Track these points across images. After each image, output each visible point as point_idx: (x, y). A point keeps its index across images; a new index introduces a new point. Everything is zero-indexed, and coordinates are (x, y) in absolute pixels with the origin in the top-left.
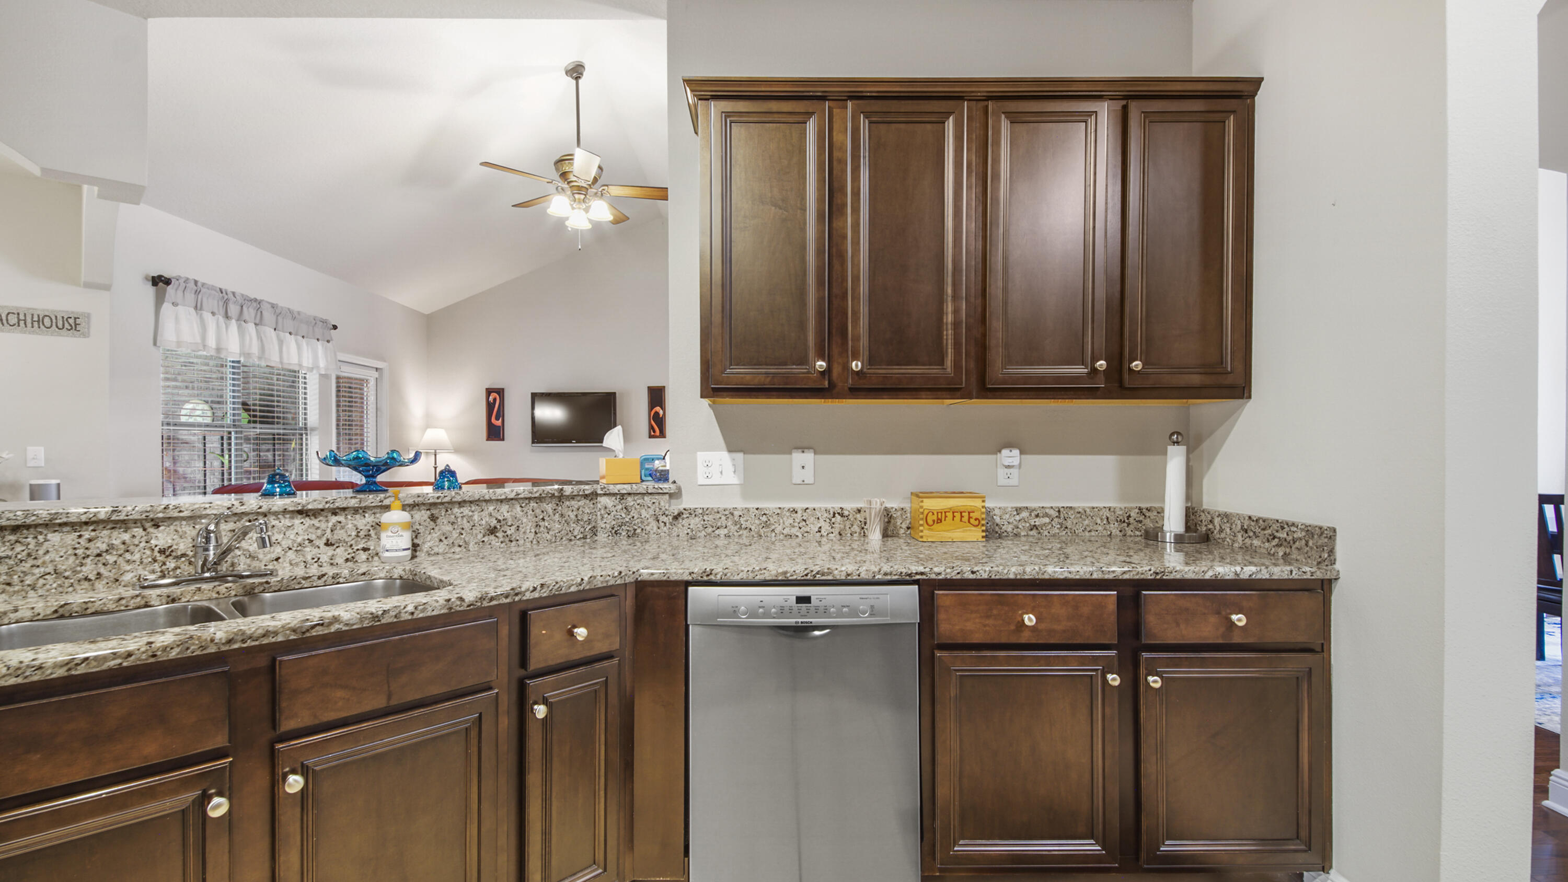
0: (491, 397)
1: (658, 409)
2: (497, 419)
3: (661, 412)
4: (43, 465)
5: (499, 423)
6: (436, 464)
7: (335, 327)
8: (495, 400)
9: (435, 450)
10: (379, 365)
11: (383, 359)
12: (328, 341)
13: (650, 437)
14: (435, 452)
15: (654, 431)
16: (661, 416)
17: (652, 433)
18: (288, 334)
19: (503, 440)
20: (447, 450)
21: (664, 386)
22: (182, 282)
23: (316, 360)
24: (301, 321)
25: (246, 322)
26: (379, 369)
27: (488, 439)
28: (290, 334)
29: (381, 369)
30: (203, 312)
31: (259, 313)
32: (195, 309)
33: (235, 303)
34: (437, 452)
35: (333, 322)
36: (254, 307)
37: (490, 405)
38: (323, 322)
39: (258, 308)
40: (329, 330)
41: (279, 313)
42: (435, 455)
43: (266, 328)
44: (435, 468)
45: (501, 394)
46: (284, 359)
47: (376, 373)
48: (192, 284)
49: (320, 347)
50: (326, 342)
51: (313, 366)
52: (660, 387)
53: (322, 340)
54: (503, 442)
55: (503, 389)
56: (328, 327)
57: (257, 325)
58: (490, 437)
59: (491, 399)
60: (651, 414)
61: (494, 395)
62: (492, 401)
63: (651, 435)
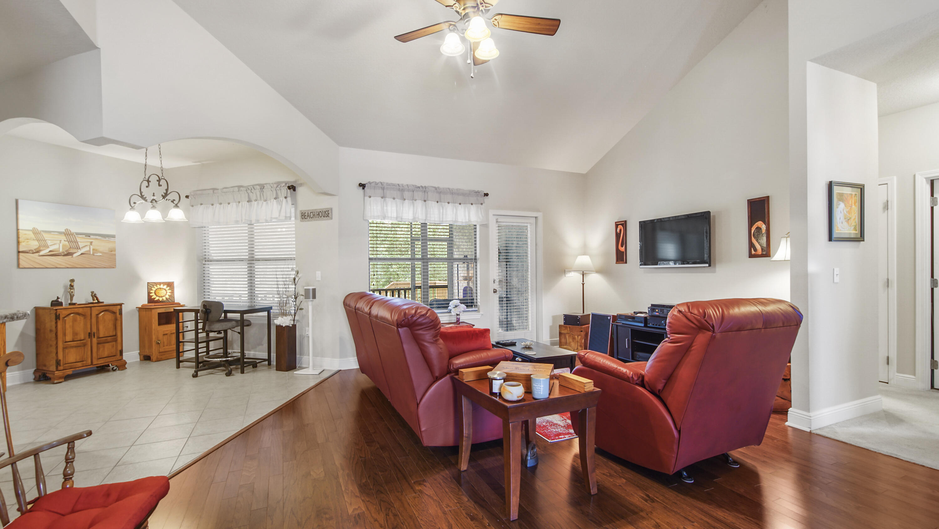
0: (618, 229)
1: (759, 223)
2: (622, 246)
3: (764, 228)
4: (320, 280)
5: (622, 249)
6: (583, 282)
7: (486, 195)
8: (620, 230)
9: (583, 272)
10: (535, 214)
11: (538, 210)
12: (482, 204)
14: (583, 273)
15: (755, 250)
16: (764, 232)
17: (753, 252)
18: (447, 203)
19: (626, 263)
20: (591, 271)
21: (768, 197)
22: (373, 184)
23: (469, 216)
24: (458, 194)
25: (416, 200)
26: (536, 217)
27: (617, 262)
28: (448, 203)
29: (537, 217)
30: (387, 199)
31: (426, 194)
32: (382, 198)
33: (409, 190)
34: (585, 273)
35: (484, 192)
36: (422, 191)
37: (618, 235)
38: (476, 193)
39: (425, 191)
40: (481, 197)
41: (441, 192)
42: (583, 275)
43: (430, 202)
44: (583, 284)
45: (624, 225)
46: (442, 219)
47: (533, 220)
48: (380, 185)
49: (473, 208)
50: (480, 205)
51: (467, 221)
52: (762, 199)
53: (476, 204)
54: (626, 264)
55: (626, 221)
56: (481, 195)
57: (425, 201)
58: (619, 261)
59: (618, 230)
60: (752, 229)
61: (620, 227)
62: (619, 232)
63: (752, 255)
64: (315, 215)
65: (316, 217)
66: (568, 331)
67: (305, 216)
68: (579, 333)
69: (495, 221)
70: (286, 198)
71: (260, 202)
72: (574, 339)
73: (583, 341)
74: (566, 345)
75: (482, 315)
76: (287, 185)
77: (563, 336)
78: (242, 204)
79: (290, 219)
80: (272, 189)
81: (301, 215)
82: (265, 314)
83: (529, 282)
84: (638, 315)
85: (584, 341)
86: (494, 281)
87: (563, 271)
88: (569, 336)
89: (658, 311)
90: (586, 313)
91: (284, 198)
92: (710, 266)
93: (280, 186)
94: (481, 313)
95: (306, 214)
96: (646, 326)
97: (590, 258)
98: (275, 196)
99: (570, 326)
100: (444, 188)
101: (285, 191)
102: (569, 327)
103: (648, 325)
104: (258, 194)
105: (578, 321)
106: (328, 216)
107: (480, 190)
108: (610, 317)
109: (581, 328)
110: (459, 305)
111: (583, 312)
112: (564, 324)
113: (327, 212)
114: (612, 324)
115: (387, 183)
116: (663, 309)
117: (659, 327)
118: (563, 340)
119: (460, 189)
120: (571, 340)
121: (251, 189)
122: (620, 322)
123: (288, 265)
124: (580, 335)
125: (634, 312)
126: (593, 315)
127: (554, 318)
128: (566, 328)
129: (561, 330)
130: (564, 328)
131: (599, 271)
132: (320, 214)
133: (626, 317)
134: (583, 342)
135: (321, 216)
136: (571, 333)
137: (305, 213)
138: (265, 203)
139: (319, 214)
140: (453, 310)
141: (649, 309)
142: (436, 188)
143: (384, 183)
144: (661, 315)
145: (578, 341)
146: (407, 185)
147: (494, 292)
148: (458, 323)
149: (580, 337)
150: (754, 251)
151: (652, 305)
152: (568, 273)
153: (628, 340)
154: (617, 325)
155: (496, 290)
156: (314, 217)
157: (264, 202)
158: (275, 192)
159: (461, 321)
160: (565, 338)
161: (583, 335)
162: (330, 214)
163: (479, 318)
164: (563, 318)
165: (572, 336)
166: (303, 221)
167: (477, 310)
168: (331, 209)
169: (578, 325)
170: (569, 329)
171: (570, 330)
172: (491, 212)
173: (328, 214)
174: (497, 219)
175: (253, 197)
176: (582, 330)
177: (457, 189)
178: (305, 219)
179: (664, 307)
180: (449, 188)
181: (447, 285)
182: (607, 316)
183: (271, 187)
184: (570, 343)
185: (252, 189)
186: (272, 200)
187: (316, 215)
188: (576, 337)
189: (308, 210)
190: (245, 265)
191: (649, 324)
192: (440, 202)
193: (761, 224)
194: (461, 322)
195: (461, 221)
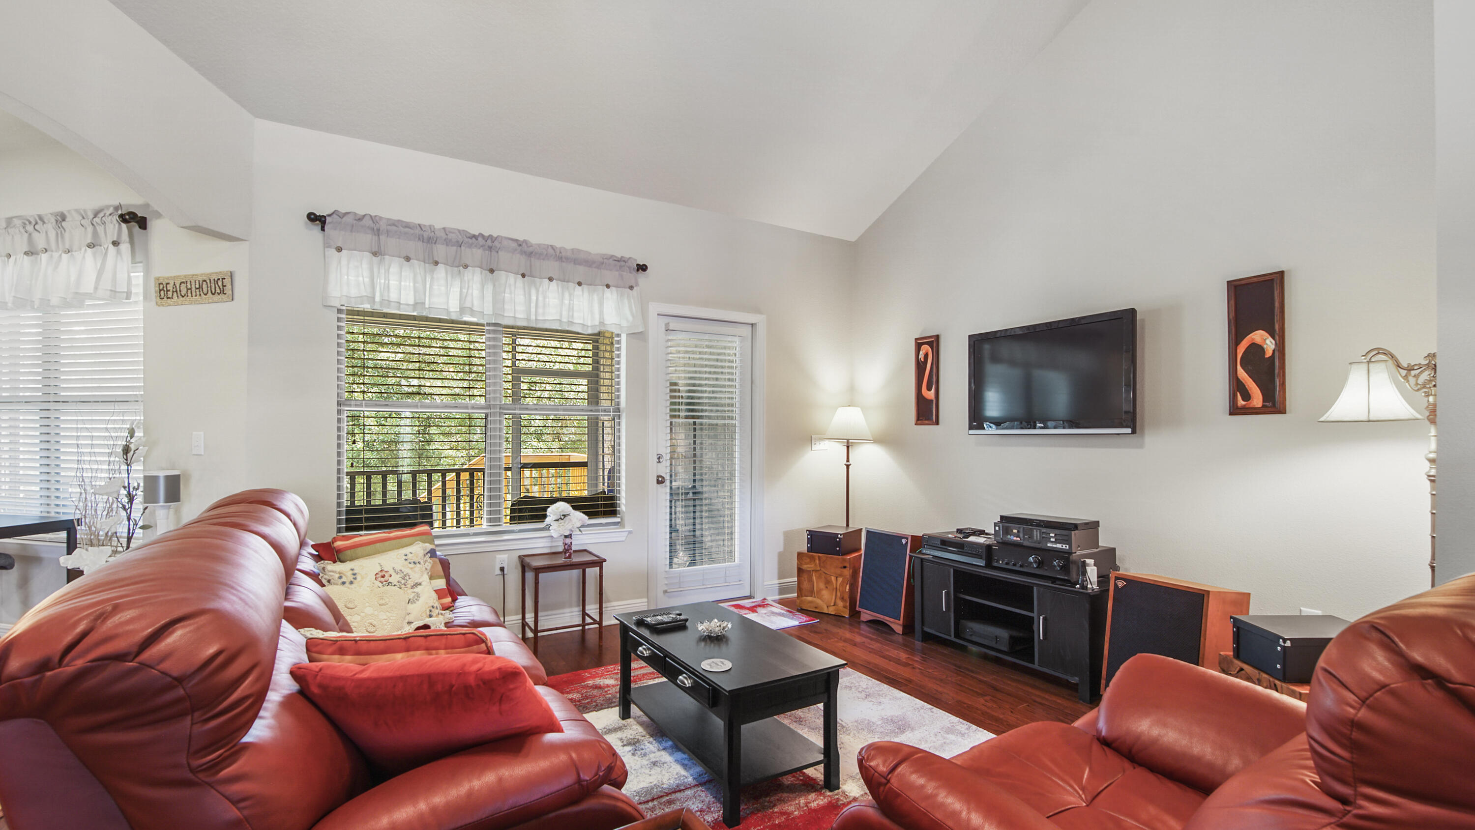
0: (921, 352)
1: (1259, 336)
2: (929, 389)
3: (1270, 345)
4: (203, 453)
5: (930, 395)
6: (848, 461)
7: (642, 268)
8: (926, 356)
9: (848, 440)
10: (750, 318)
11: (757, 310)
12: (631, 288)
13: (1231, 413)
14: (848, 442)
15: (1247, 396)
16: (1269, 354)
17: (1241, 402)
18: (548, 281)
19: (937, 423)
20: (863, 440)
21: (1281, 274)
22: (349, 219)
23: (601, 313)
24: (576, 262)
25: (466, 267)
26: (752, 325)
27: (919, 422)
28: (551, 279)
29: (755, 324)
30: (386, 257)
31: (493, 253)
32: (375, 254)
33: (448, 242)
34: (852, 442)
35: (636, 260)
36: (482, 246)
37: (920, 367)
38: (619, 261)
39: (490, 248)
40: (630, 273)
41: (532, 253)
42: (848, 447)
43: (503, 272)
44: (848, 466)
45: (935, 345)
46: (536, 315)
47: (746, 331)
48: (367, 222)
49: (611, 296)
50: (629, 290)
51: (597, 323)
52: (1267, 278)
53: (617, 287)
54: (937, 426)
55: (937, 337)
56: (629, 268)
57: (492, 271)
58: (922, 420)
59: (921, 356)
60: (1238, 351)
61: (925, 348)
62: (922, 360)
63: (1237, 408)
64: (191, 289)
65: (194, 294)
66: (816, 565)
67: (168, 291)
68: (839, 571)
69: (663, 329)
70: (115, 243)
71: (56, 255)
72: (828, 582)
73: (848, 587)
74: (811, 596)
75: (630, 532)
76: (120, 212)
77: (805, 576)
78: (16, 259)
79: (128, 297)
80: (83, 222)
81: (158, 289)
82: (63, 535)
83: (737, 461)
84: (972, 539)
85: (850, 589)
86: (659, 458)
87: (808, 438)
88: (819, 578)
89: (1018, 531)
90: (853, 527)
91: (111, 246)
92: (1134, 432)
93: (101, 215)
94: (628, 528)
95: (170, 287)
96: (989, 565)
97: (862, 411)
98: (89, 240)
99: (820, 555)
100: (539, 245)
101: (113, 228)
102: (819, 557)
103: (995, 564)
104: (52, 235)
105: (839, 544)
106: (222, 292)
107: (627, 256)
108: (907, 539)
109: (844, 560)
110: (569, 515)
111: (848, 525)
112: (808, 551)
113: (220, 283)
114: (911, 557)
115: (388, 219)
116: (1032, 530)
117: (1021, 569)
118: (806, 585)
119: (579, 251)
120: (822, 585)
121: (36, 223)
122: (929, 553)
123: (123, 414)
124: (841, 576)
125: (959, 531)
126: (869, 532)
127: (788, 536)
128: (813, 558)
129: (801, 564)
130: (808, 560)
131: (880, 440)
132: (204, 286)
133: (945, 543)
134: (847, 591)
135: (205, 291)
136: (823, 569)
137: (168, 284)
138: (64, 256)
139: (200, 288)
140: (554, 526)
141: (997, 528)
142: (520, 243)
143: (381, 218)
144: (1026, 543)
145: (836, 588)
146: (444, 229)
147: (659, 482)
148: (567, 555)
149: (840, 580)
150: (1243, 400)
151: (1002, 517)
152: (817, 443)
153: (947, 594)
154: (922, 560)
155: (663, 478)
156: (189, 294)
157: (63, 254)
158: (90, 229)
159: (574, 548)
160: (810, 580)
161: (848, 577)
162: (229, 286)
163: (624, 539)
164: (805, 537)
165: (826, 578)
166: (163, 305)
167: (619, 522)
168: (231, 275)
169: (837, 553)
170: (817, 562)
171: (819, 564)
172: (654, 308)
173: (224, 286)
174: (667, 325)
175: (40, 241)
176: (845, 565)
177: (573, 250)
178: (168, 298)
179: (1032, 525)
180: (552, 246)
181: (587, 462)
182: (901, 537)
183: (81, 218)
184: (819, 591)
185: (39, 221)
186: (83, 249)
187: (194, 289)
188: (833, 578)
189: (175, 277)
190: (35, 414)
191: (998, 561)
192: (532, 276)
193: (1262, 335)
194: (575, 551)
195: (581, 322)
